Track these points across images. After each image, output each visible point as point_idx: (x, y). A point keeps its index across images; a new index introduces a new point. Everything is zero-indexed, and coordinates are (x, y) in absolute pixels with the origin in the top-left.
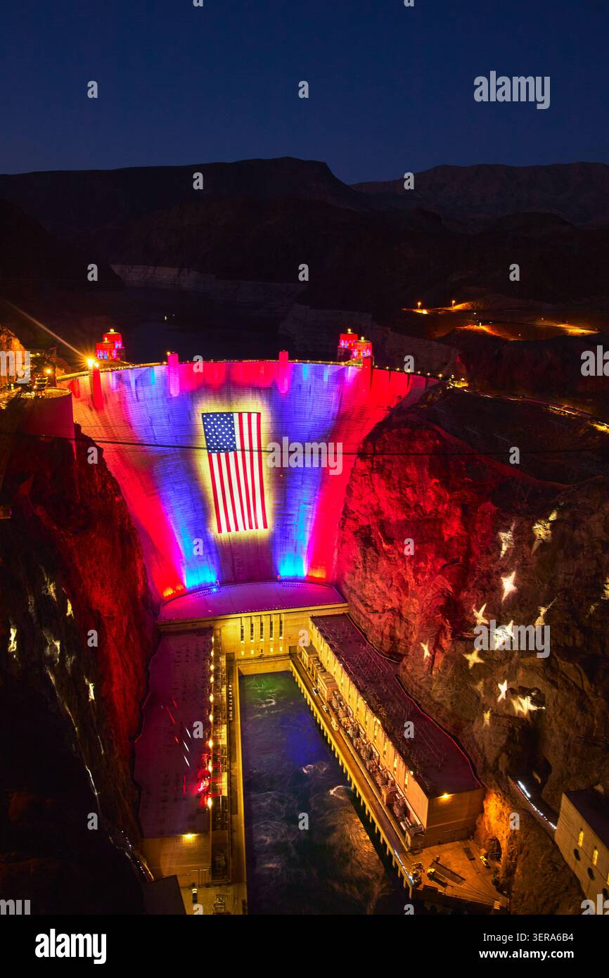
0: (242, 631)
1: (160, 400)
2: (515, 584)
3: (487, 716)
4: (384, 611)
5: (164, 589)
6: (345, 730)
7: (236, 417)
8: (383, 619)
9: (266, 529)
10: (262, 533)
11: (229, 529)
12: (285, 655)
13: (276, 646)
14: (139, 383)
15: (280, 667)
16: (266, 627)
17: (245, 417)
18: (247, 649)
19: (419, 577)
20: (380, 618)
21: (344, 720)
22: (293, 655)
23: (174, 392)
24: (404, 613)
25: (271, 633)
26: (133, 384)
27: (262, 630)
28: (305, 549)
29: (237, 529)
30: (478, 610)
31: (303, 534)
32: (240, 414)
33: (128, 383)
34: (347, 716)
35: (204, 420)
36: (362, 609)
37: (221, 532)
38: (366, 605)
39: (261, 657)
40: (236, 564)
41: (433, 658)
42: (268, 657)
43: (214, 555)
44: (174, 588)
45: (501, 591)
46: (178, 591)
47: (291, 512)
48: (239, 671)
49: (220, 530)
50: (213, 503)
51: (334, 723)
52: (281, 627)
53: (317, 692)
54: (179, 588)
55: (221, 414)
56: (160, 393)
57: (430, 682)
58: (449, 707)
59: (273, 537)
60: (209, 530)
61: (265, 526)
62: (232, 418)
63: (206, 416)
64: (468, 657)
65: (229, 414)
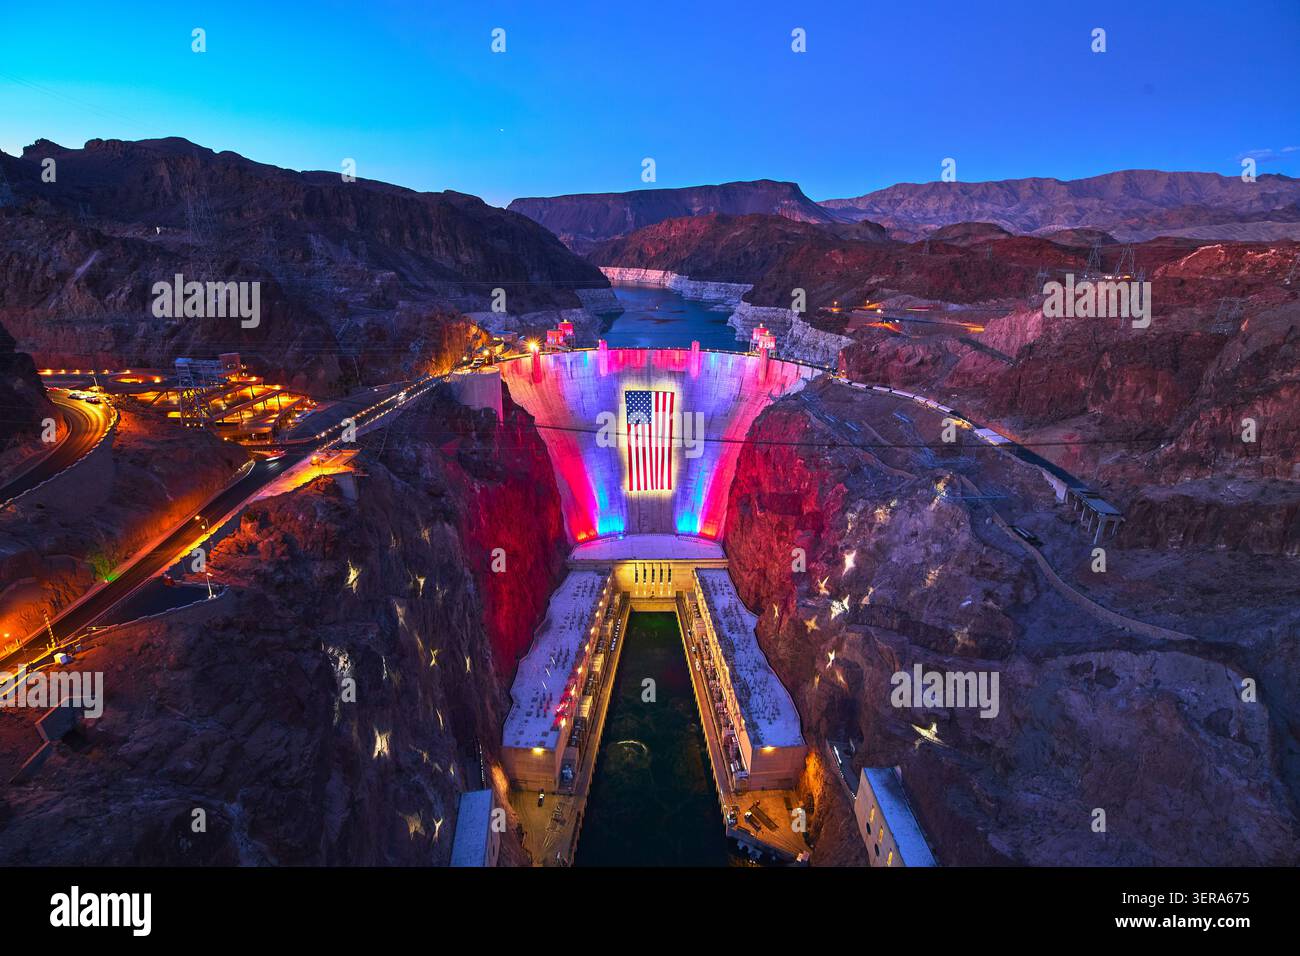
0: (637, 575)
1: (591, 379)
2: (855, 562)
3: (817, 680)
4: (753, 570)
5: (579, 532)
6: (705, 671)
7: (653, 395)
8: (750, 578)
9: (671, 491)
10: (666, 493)
11: (639, 488)
12: (672, 599)
13: (665, 590)
14: (574, 364)
15: (667, 608)
16: (658, 573)
17: (661, 395)
18: (641, 590)
19: (782, 544)
20: (749, 575)
21: (706, 662)
22: (679, 598)
23: (603, 371)
24: (767, 575)
25: (661, 579)
26: (569, 364)
27: (653, 575)
28: (701, 509)
29: (646, 488)
30: (822, 582)
31: (700, 497)
32: (657, 393)
33: (565, 364)
34: (709, 659)
35: (627, 396)
36: (737, 566)
37: (631, 490)
38: (740, 563)
39: (651, 598)
40: (642, 517)
41: (780, 619)
42: (658, 598)
43: (624, 509)
44: (587, 533)
45: (844, 566)
46: (590, 536)
47: (691, 477)
48: (632, 608)
49: (631, 489)
50: (627, 465)
51: (697, 664)
52: (670, 575)
53: (690, 633)
54: (592, 533)
55: (641, 392)
56: (592, 373)
57: (777, 640)
58: (789, 665)
59: (675, 496)
60: (621, 488)
61: (670, 488)
62: (650, 396)
63: (629, 394)
64: (808, 623)
65: (647, 393)
